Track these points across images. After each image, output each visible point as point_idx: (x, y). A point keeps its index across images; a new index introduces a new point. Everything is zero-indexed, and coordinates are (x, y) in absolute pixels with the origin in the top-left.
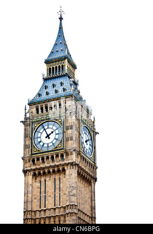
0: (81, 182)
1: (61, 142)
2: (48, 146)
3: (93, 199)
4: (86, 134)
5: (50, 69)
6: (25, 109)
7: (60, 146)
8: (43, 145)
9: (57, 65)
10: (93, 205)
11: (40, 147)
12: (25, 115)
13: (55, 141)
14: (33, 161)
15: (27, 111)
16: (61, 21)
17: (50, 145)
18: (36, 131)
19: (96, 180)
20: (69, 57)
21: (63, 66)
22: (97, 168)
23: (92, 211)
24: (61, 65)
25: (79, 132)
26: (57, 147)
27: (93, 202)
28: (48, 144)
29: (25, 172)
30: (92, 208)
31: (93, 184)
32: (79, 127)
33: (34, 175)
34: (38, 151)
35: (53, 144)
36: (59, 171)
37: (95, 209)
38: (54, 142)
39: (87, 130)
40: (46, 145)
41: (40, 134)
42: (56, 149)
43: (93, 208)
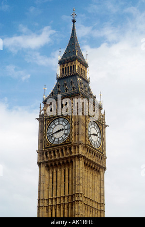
0: (89, 172)
1: (69, 137)
2: (58, 141)
3: (102, 186)
4: (94, 127)
5: (63, 69)
6: (40, 108)
7: (68, 140)
8: (54, 140)
9: (69, 65)
10: (102, 192)
11: (51, 141)
12: (40, 113)
13: (64, 135)
14: (46, 154)
15: (42, 109)
16: (74, 23)
17: (60, 139)
18: (49, 127)
19: (105, 169)
20: (80, 57)
21: (74, 66)
22: (106, 158)
23: (100, 197)
24: (72, 66)
25: (86, 127)
26: (65, 141)
27: (102, 189)
28: (58, 138)
29: (39, 164)
30: (100, 195)
31: (102, 173)
32: (86, 122)
33: (47, 166)
34: (50, 145)
35: (63, 138)
36: (67, 162)
37: (104, 196)
38: (63, 137)
39: (95, 124)
40: (56, 140)
41: (52, 129)
42: (65, 143)
43: (102, 195)
